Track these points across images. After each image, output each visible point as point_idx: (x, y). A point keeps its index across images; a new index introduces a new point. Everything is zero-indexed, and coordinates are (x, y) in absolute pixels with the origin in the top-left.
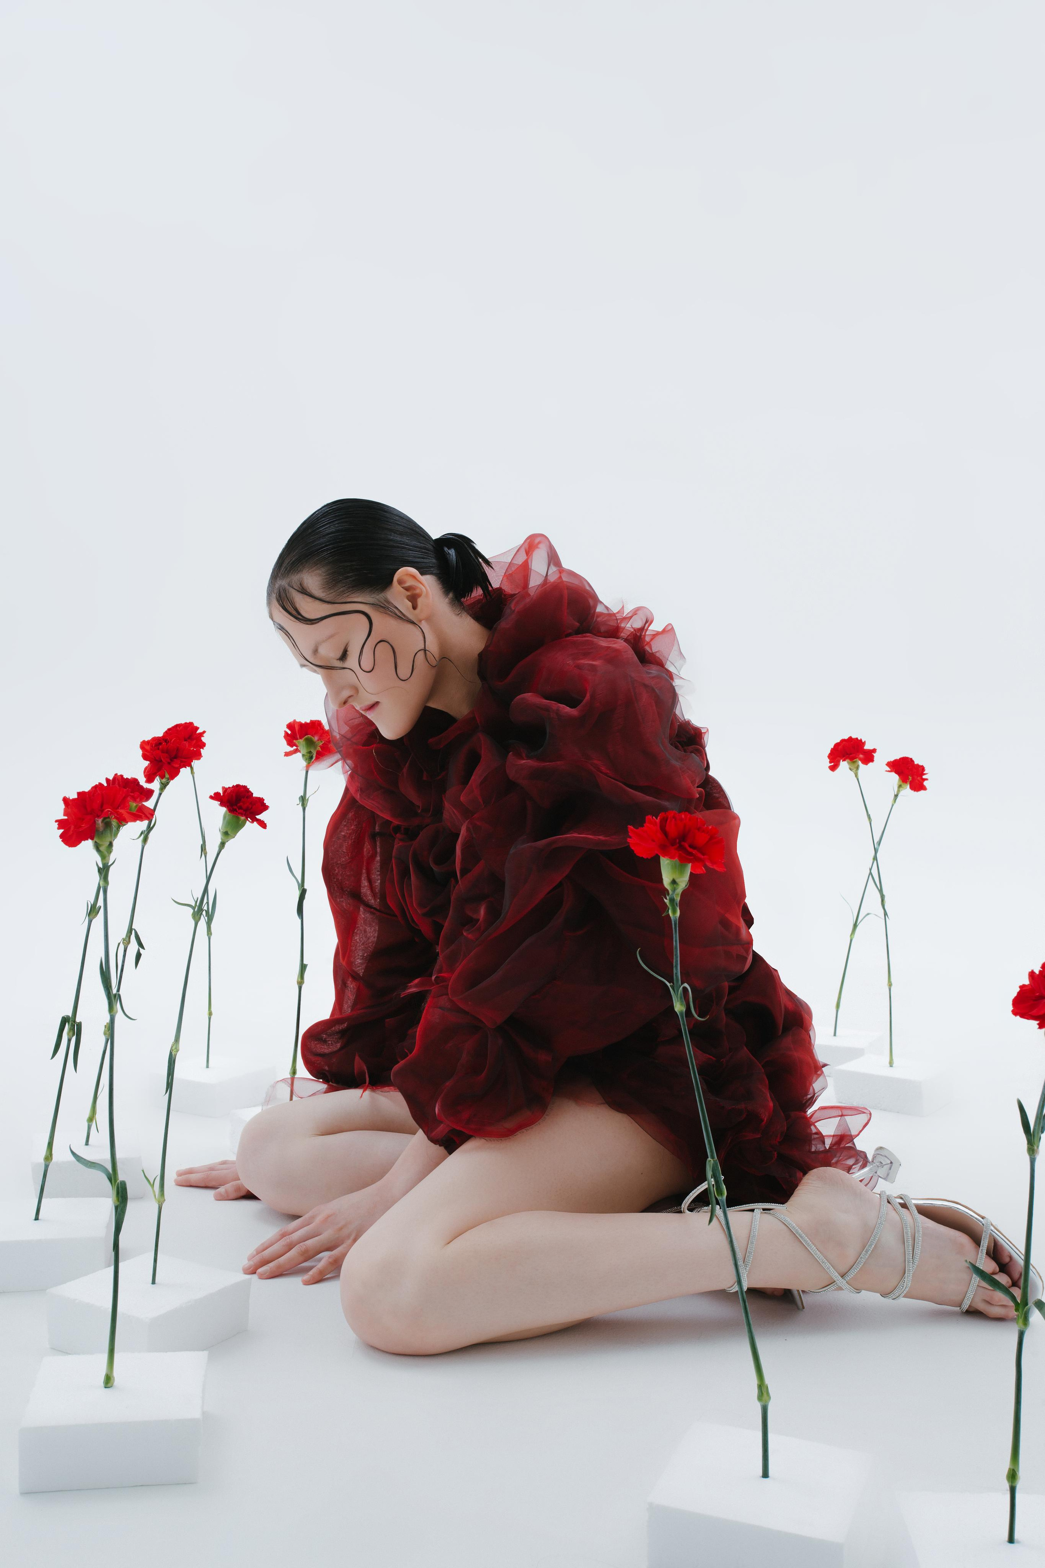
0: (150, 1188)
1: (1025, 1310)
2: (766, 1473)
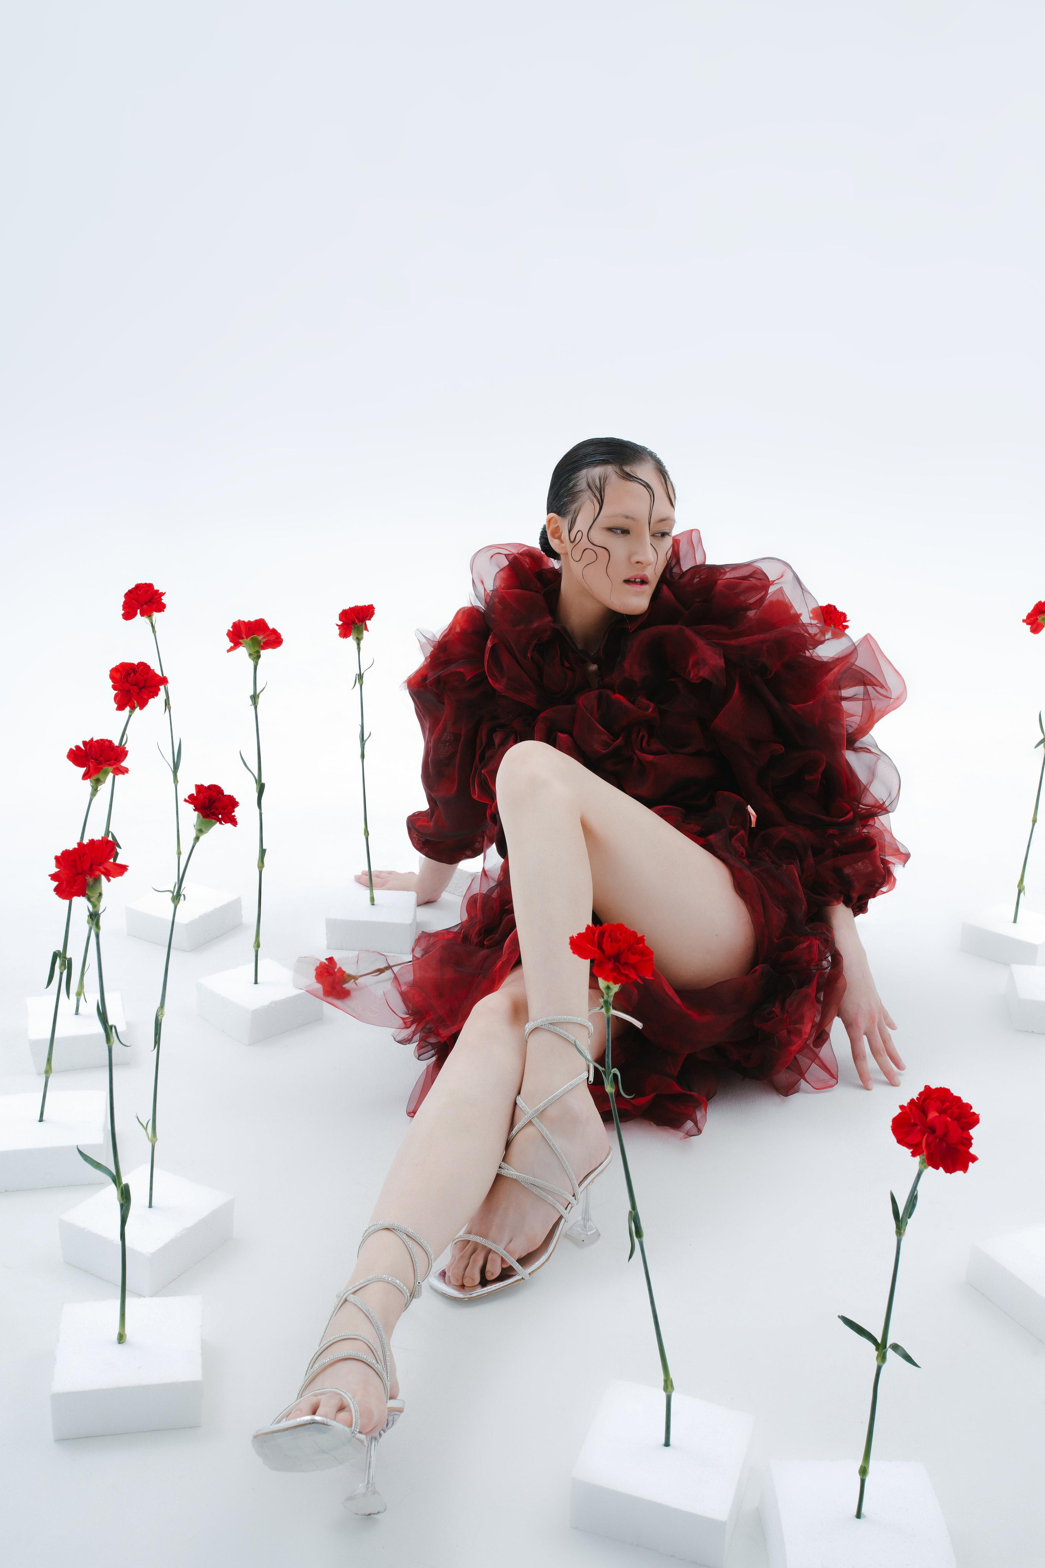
0: (144, 1130)
1: (884, 1351)
2: (667, 1443)
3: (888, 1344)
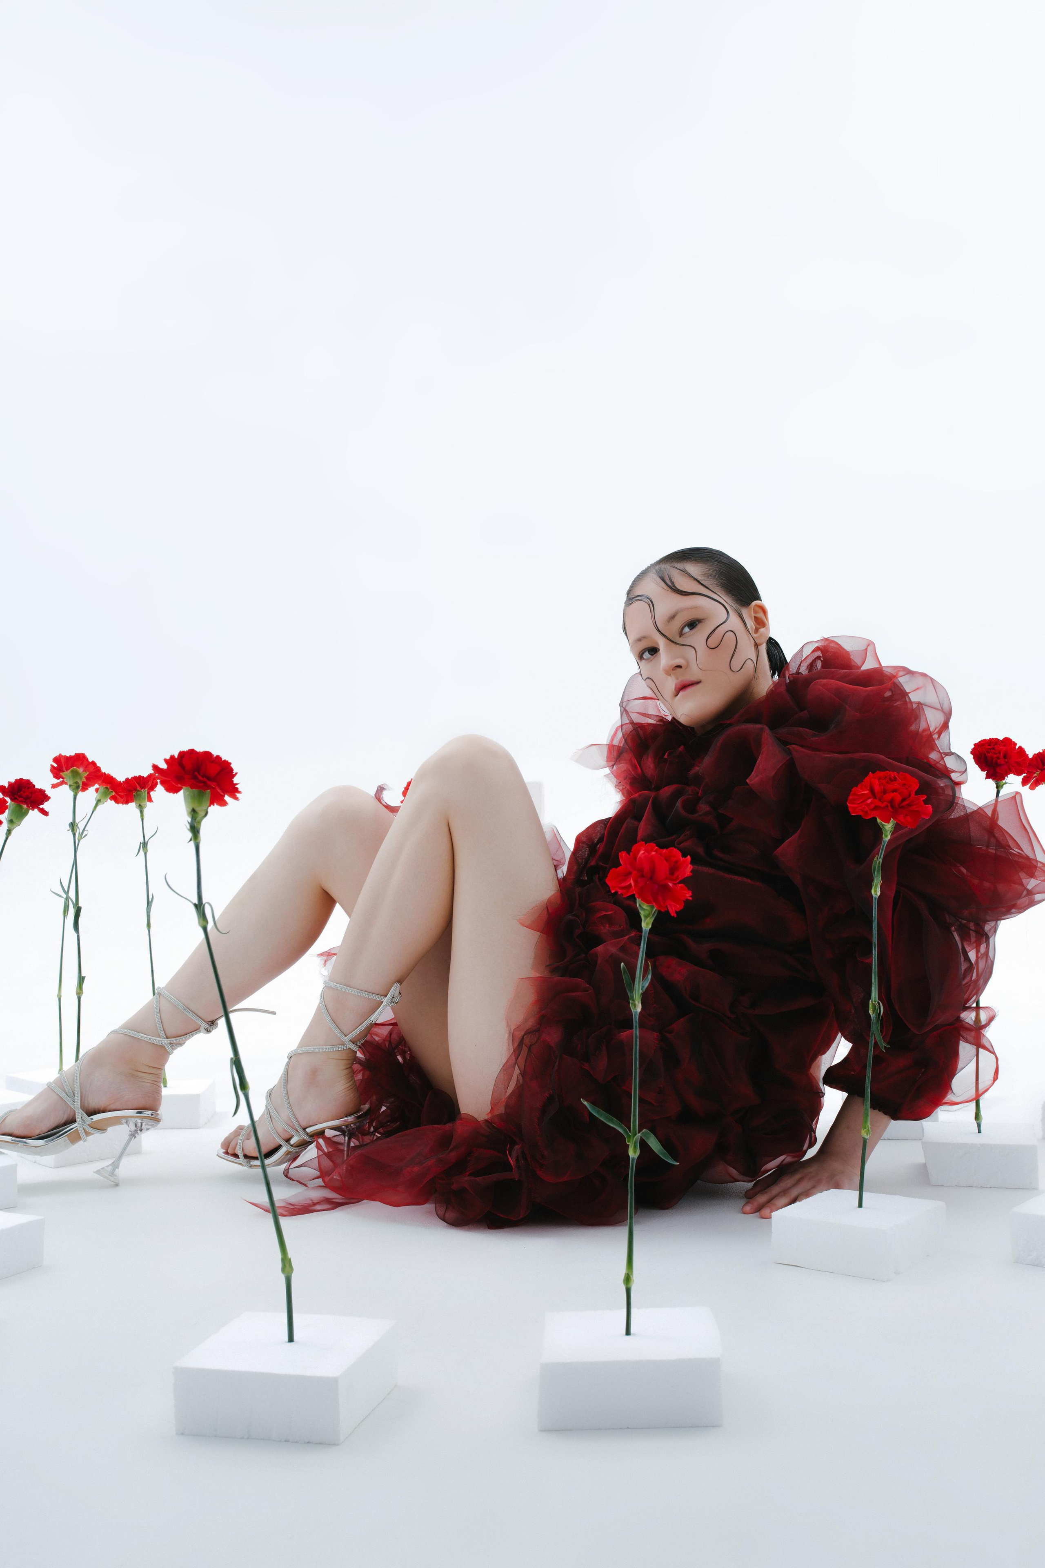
2: (291, 1339)
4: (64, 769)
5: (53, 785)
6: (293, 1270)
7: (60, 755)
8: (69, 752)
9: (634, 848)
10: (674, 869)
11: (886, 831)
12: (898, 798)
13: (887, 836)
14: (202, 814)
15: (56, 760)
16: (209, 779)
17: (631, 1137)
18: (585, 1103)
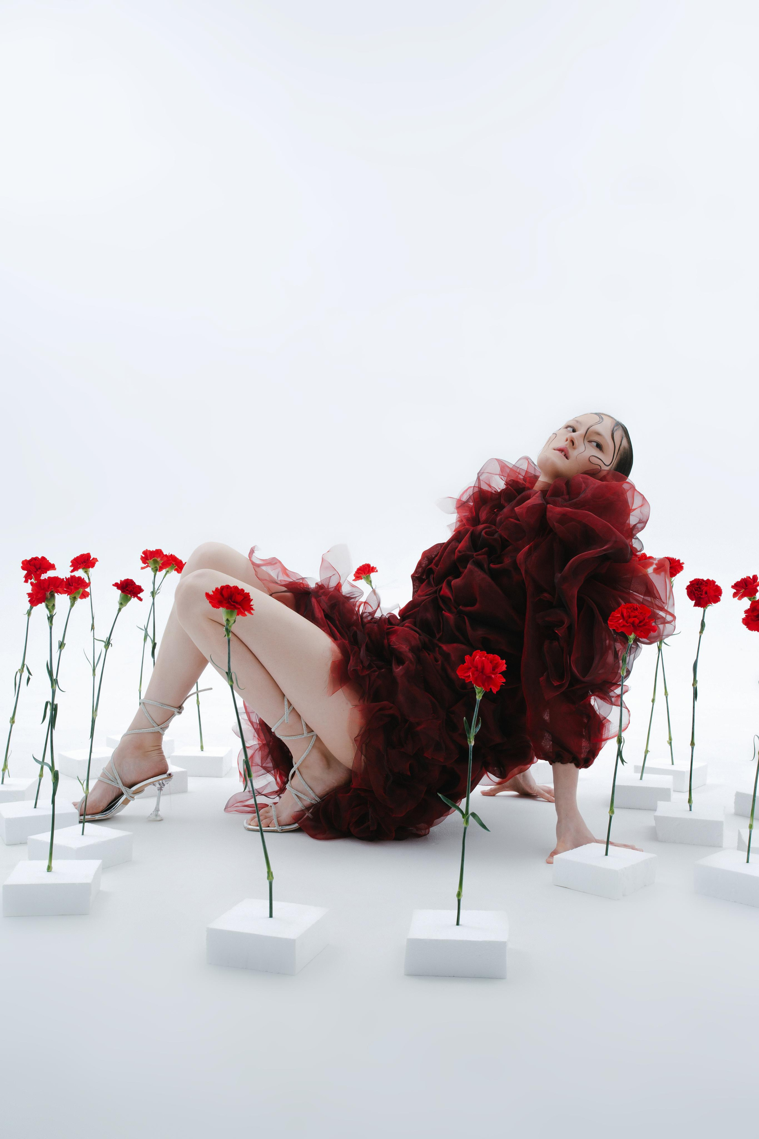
2: (271, 916)
3: (470, 813)
4: (149, 559)
5: (141, 567)
6: (273, 878)
7: (147, 550)
8: (153, 548)
9: (474, 653)
10: (495, 667)
11: (631, 639)
12: (637, 621)
13: (631, 641)
14: (232, 622)
15: (144, 553)
16: (237, 603)
17: (465, 815)
18: (440, 795)
